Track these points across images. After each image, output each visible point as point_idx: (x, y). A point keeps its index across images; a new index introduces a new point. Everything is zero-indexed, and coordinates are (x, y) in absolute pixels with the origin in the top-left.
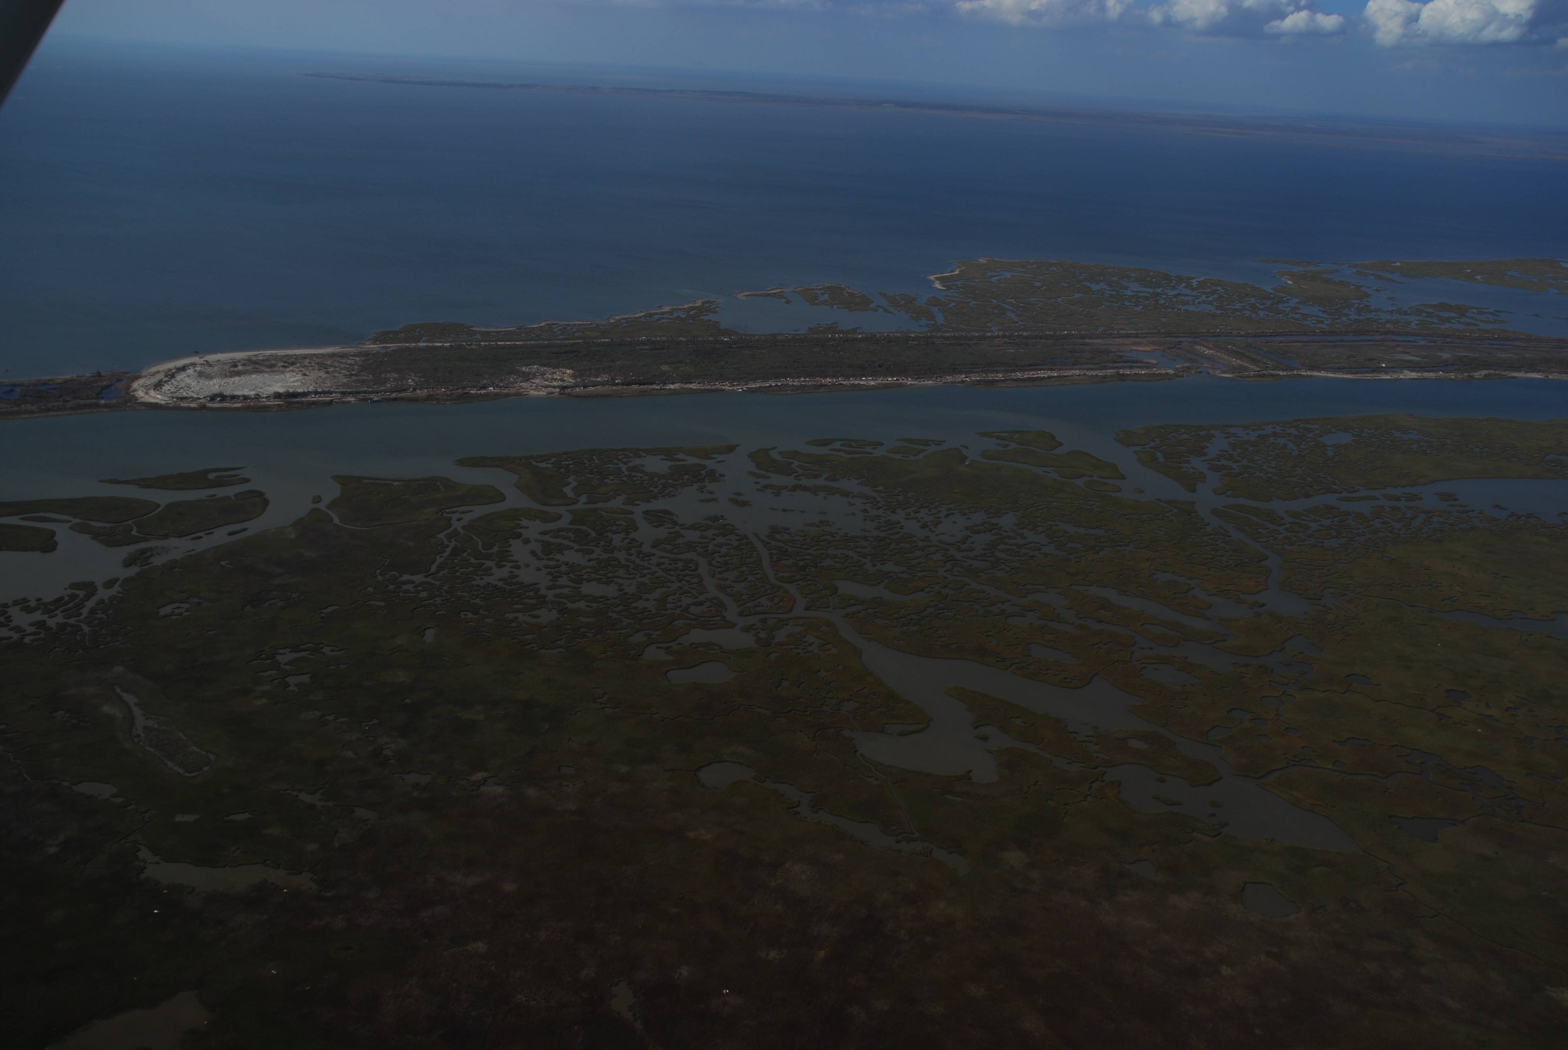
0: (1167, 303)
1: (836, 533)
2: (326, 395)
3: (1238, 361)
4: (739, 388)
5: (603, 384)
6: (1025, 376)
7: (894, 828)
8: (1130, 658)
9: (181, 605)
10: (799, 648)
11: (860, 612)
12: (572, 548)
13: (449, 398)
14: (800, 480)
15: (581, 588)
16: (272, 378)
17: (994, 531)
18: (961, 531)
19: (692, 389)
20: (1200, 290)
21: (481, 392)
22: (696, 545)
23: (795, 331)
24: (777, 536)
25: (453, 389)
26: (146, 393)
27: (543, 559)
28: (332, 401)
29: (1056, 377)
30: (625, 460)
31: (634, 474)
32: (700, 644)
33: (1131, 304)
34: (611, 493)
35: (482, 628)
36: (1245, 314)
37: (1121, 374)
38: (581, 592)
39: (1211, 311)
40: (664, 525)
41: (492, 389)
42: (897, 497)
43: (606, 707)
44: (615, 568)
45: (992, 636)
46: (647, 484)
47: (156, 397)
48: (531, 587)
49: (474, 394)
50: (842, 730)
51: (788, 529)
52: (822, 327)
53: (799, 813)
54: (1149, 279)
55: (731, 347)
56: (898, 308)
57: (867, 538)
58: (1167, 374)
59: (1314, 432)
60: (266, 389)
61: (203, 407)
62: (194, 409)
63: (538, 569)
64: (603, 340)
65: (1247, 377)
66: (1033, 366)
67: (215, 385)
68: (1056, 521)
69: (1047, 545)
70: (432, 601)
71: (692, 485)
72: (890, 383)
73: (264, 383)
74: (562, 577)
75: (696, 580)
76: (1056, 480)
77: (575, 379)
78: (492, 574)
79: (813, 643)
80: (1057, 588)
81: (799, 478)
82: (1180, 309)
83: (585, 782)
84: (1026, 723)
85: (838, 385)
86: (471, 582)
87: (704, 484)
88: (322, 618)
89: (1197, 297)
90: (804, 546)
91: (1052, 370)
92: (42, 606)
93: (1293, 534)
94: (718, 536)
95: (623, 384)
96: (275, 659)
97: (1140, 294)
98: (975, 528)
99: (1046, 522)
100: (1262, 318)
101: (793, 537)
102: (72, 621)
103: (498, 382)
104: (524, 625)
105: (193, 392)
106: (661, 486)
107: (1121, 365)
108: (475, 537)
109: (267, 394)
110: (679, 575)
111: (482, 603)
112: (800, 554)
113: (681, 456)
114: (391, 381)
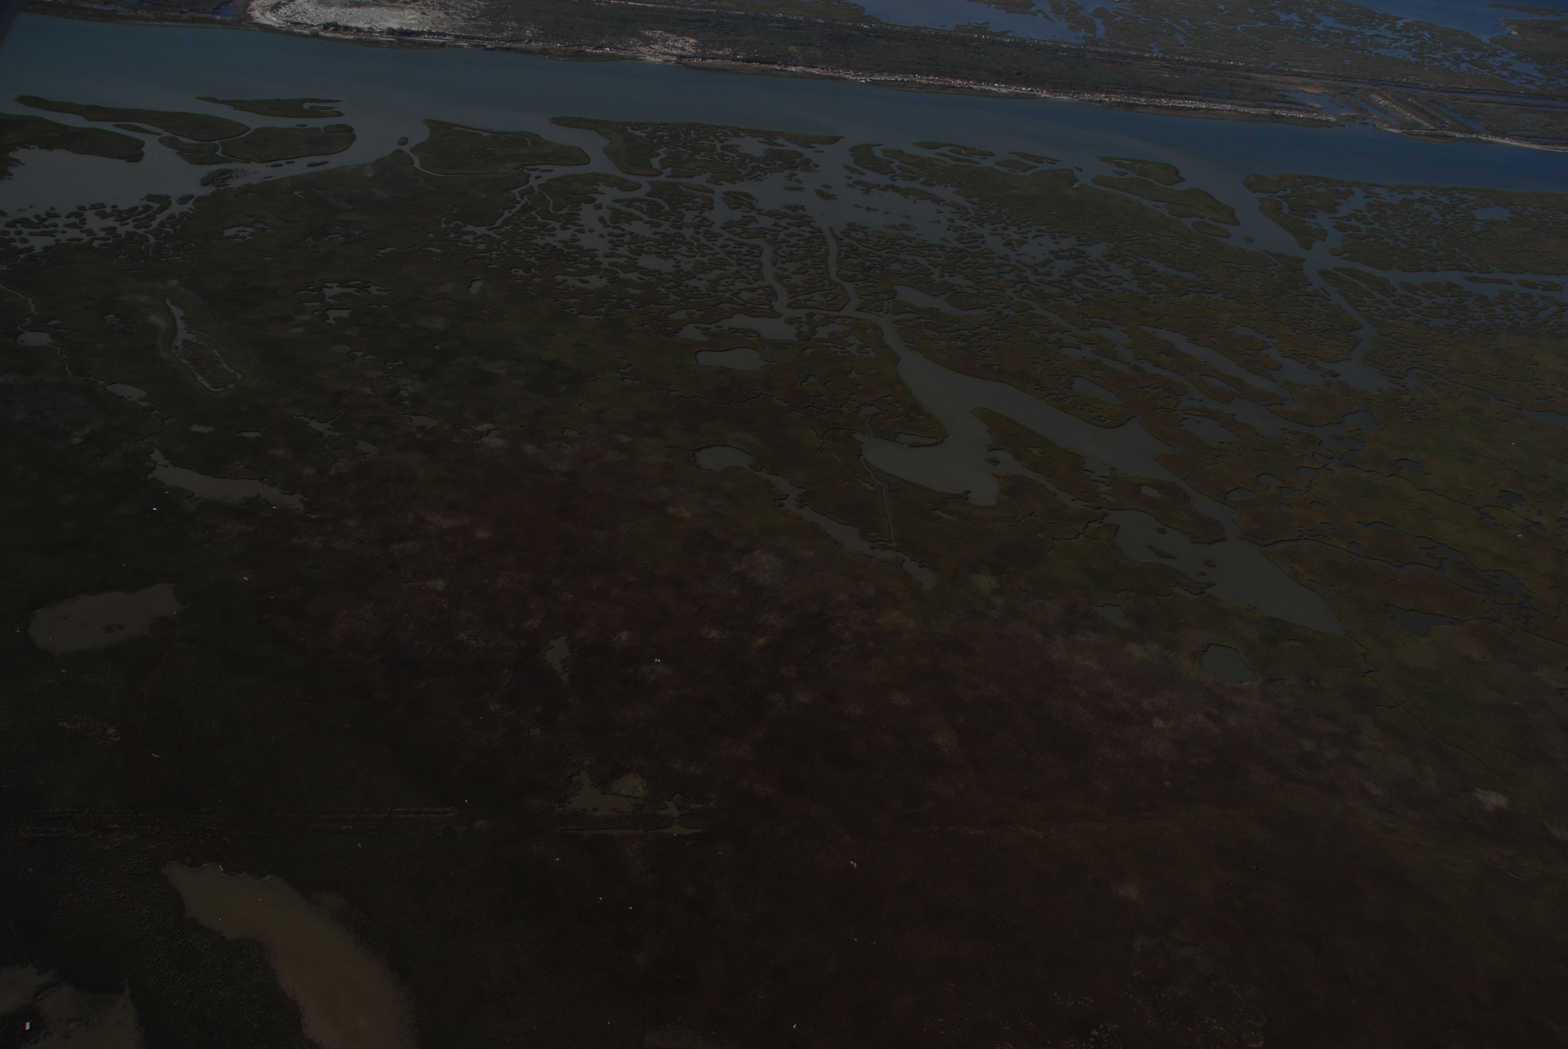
0: (1359, 44)
1: (914, 239)
2: (440, 37)
3: (1414, 116)
4: (863, 78)
5: (722, 58)
6: (1170, 104)
7: (873, 534)
8: (1175, 407)
9: (246, 229)
10: (837, 347)
11: (912, 320)
12: (642, 219)
13: (563, 54)
14: (895, 180)
15: (638, 259)
16: (391, 13)
17: (1079, 259)
18: (1045, 254)
19: (813, 74)
20: (1403, 33)
21: (597, 51)
22: (767, 231)
23: (942, 26)
24: (853, 234)
25: (569, 46)
26: (263, 14)
27: (609, 227)
28: (444, 44)
29: (1204, 109)
30: (722, 138)
31: (726, 153)
32: (739, 329)
33: (1318, 41)
34: (698, 169)
35: (528, 286)
36: (1444, 65)
37: (1276, 115)
38: (637, 263)
39: (1405, 58)
40: (741, 208)
41: (608, 49)
42: (990, 211)
43: (627, 378)
44: (678, 244)
45: (1039, 363)
46: (737, 165)
47: (272, 19)
48: (589, 253)
49: (590, 53)
50: (854, 433)
51: (866, 228)
52: (971, 26)
53: (783, 506)
54: (1349, 14)
55: (868, 36)
56: (1060, 16)
57: (944, 248)
58: (1327, 121)
59: (1468, 203)
60: (382, 23)
61: (315, 35)
62: (305, 36)
63: (602, 236)
64: (737, 13)
65: (1416, 135)
66: (1181, 94)
67: (331, 13)
68: (1148, 258)
69: (1130, 281)
70: (488, 254)
71: (783, 172)
72: (1023, 93)
73: (381, 17)
74: (623, 246)
75: (756, 266)
76: (1163, 216)
77: (696, 49)
78: (555, 235)
79: (854, 344)
80: (1124, 325)
81: (895, 178)
82: (1371, 52)
83: (584, 446)
84: (1043, 454)
85: (967, 88)
86: (532, 241)
87: (795, 172)
88: (377, 257)
89: (1396, 41)
90: (877, 248)
91: (1202, 101)
92: (116, 213)
93: (1399, 307)
94: (792, 226)
95: (743, 60)
96: (322, 291)
97: (1332, 31)
98: (1060, 254)
99: (1137, 258)
100: (1462, 71)
101: (868, 237)
102: (141, 231)
103: (617, 43)
104: (571, 288)
105: (308, 18)
106: (750, 169)
107: (1280, 105)
108: (548, 197)
109: (380, 29)
110: (740, 259)
111: (536, 262)
112: (870, 255)
113: (781, 141)
114: (509, 30)
